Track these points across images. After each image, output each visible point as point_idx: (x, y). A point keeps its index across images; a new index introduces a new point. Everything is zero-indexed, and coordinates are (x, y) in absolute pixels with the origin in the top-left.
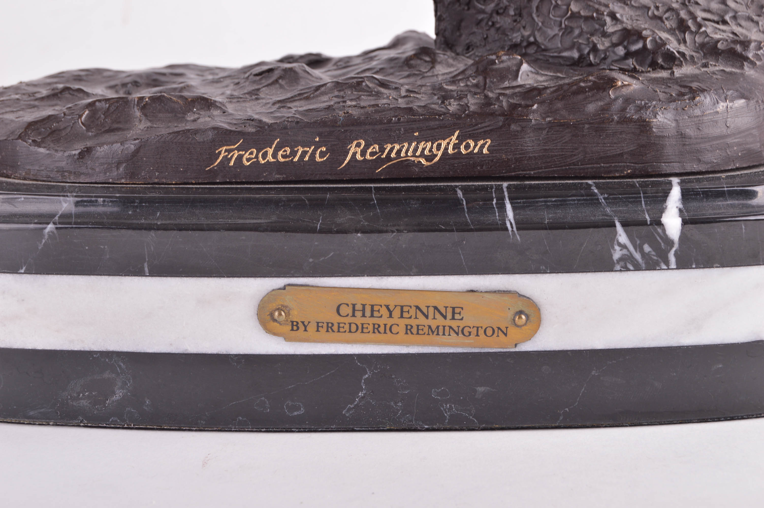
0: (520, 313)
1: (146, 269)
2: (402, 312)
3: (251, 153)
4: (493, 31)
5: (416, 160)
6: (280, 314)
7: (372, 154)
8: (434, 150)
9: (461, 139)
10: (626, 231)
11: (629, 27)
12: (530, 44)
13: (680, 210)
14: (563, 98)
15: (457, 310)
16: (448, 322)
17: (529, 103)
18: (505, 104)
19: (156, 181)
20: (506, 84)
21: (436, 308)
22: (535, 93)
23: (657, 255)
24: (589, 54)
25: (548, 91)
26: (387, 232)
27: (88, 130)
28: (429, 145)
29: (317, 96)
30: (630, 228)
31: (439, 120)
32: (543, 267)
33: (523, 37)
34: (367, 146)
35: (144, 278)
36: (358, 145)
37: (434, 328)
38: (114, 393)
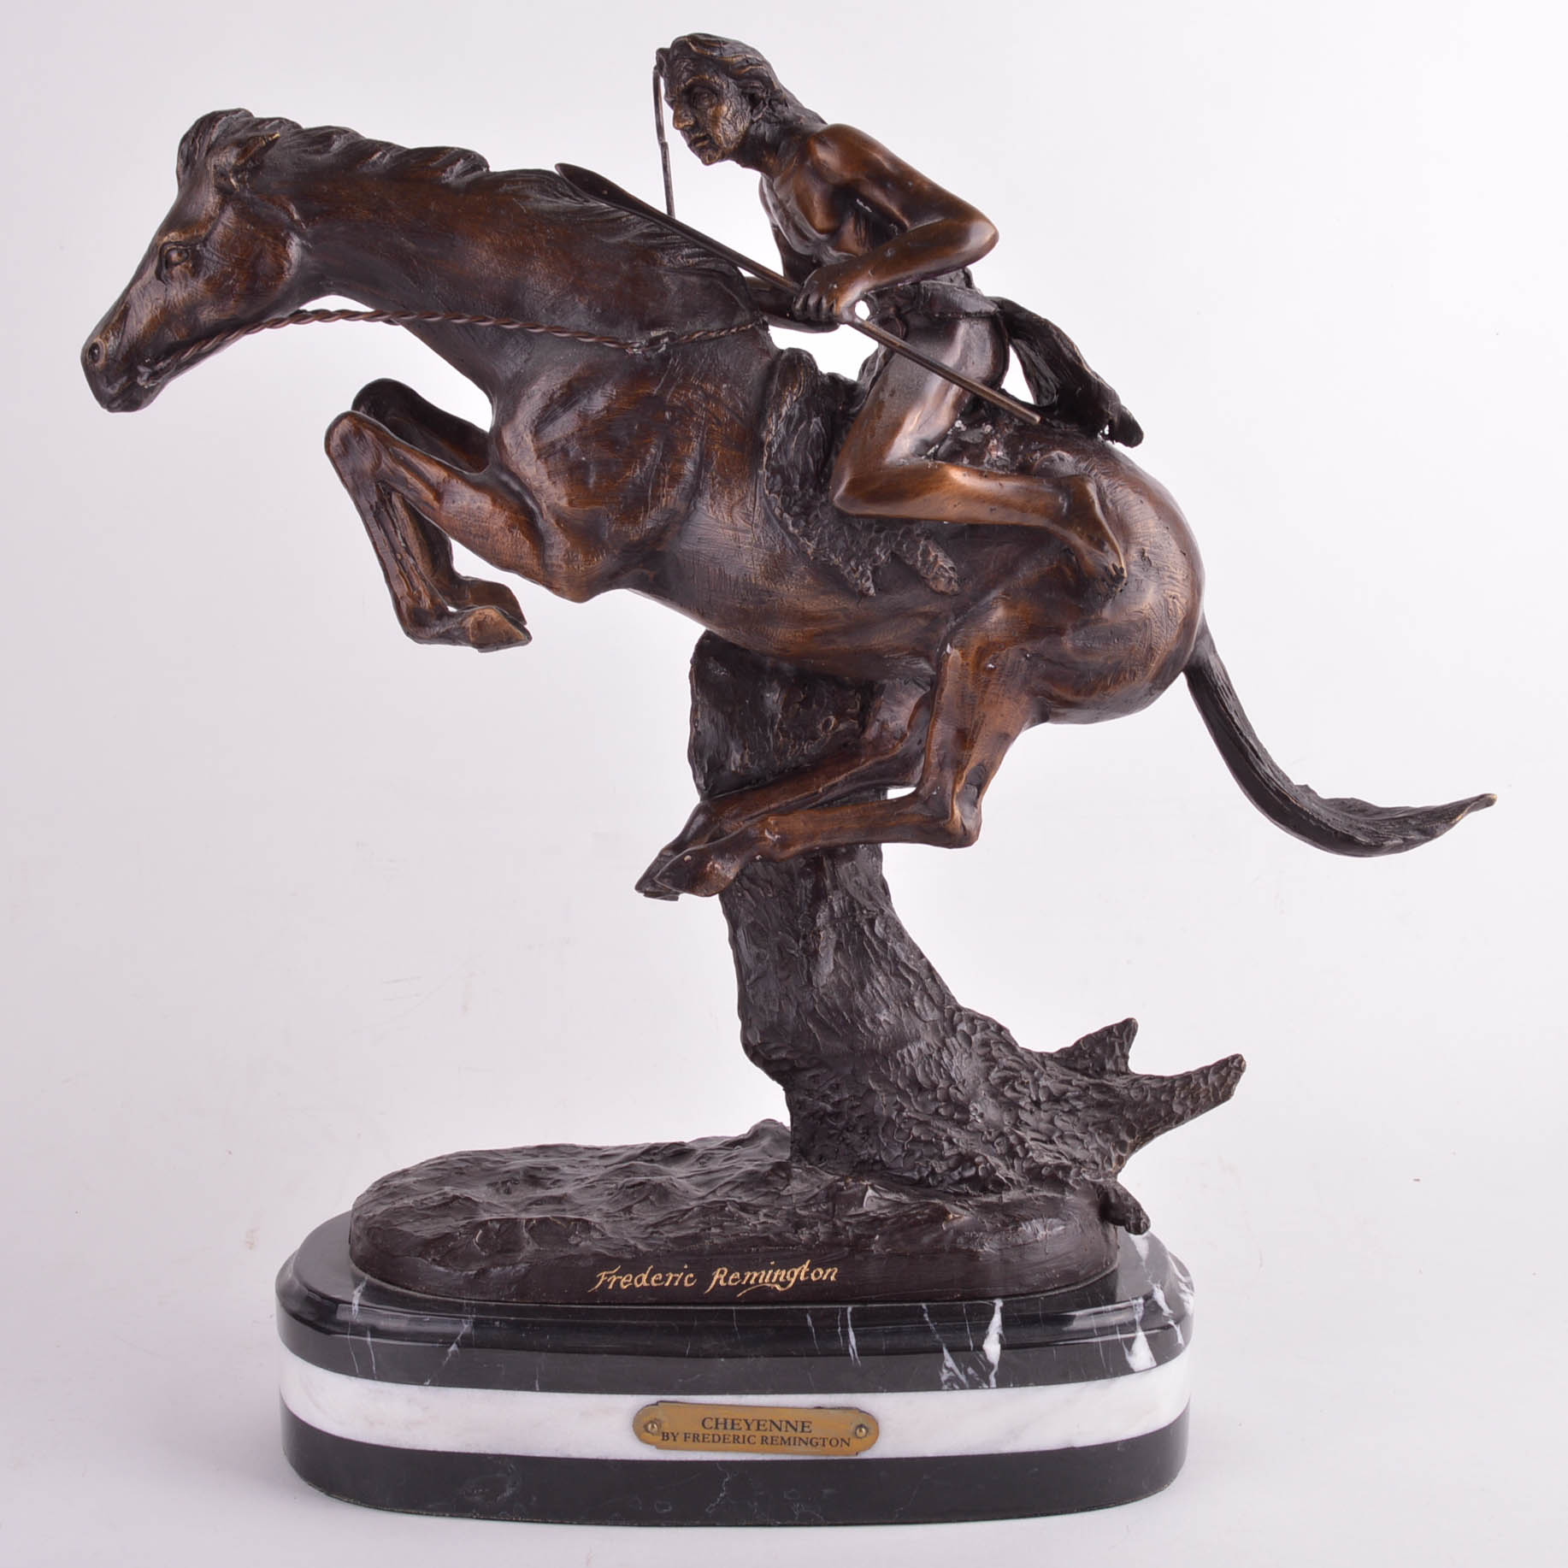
0: (861, 1426)
1: (537, 1386)
2: (759, 1425)
3: (628, 1278)
4: (843, 1146)
5: (772, 1286)
6: (653, 1427)
7: (734, 1281)
8: (788, 1277)
9: (811, 1267)
10: (952, 1356)
11: (964, 1152)
12: (876, 1162)
13: (1000, 1336)
14: (902, 1229)
15: (806, 1424)
16: (799, 1434)
17: (872, 1233)
18: (850, 1234)
19: (544, 1300)
20: (852, 1211)
21: (788, 1422)
22: (876, 1223)
23: (979, 1377)
24: (928, 1176)
25: (889, 1222)
26: (746, 1357)
27: (482, 1250)
28: (784, 1272)
29: (685, 1221)
30: (956, 1353)
31: (792, 1250)
32: (881, 1388)
33: (870, 1155)
34: (730, 1273)
35: (534, 1393)
36: (722, 1272)
37: (786, 1439)
38: (504, 1491)
